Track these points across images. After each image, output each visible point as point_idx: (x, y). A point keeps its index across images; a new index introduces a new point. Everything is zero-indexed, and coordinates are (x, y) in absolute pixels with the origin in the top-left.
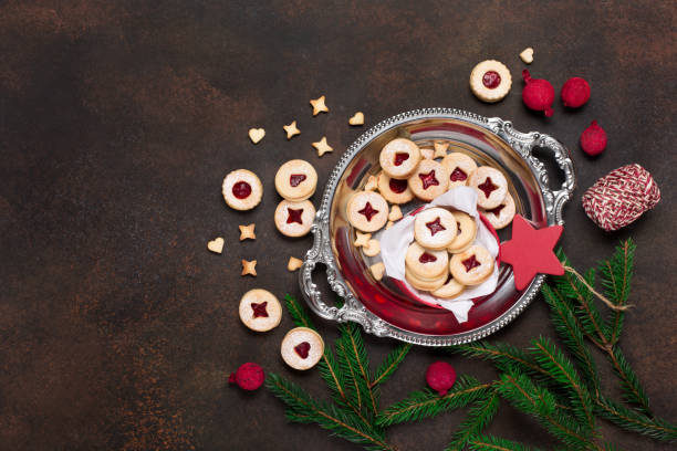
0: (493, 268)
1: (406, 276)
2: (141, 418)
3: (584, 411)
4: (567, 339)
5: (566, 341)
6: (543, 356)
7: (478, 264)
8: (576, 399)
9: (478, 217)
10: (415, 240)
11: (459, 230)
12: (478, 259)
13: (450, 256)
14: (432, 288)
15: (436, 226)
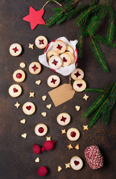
0: (58, 40)
1: (73, 63)
2: (95, 138)
3: (96, 8)
4: (74, 15)
5: (75, 15)
6: (81, 22)
7: (59, 45)
8: (93, 10)
9: (46, 52)
10: (62, 66)
11: (52, 55)
12: (57, 46)
13: (60, 54)
14: (72, 54)
15: (55, 63)
